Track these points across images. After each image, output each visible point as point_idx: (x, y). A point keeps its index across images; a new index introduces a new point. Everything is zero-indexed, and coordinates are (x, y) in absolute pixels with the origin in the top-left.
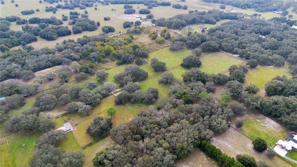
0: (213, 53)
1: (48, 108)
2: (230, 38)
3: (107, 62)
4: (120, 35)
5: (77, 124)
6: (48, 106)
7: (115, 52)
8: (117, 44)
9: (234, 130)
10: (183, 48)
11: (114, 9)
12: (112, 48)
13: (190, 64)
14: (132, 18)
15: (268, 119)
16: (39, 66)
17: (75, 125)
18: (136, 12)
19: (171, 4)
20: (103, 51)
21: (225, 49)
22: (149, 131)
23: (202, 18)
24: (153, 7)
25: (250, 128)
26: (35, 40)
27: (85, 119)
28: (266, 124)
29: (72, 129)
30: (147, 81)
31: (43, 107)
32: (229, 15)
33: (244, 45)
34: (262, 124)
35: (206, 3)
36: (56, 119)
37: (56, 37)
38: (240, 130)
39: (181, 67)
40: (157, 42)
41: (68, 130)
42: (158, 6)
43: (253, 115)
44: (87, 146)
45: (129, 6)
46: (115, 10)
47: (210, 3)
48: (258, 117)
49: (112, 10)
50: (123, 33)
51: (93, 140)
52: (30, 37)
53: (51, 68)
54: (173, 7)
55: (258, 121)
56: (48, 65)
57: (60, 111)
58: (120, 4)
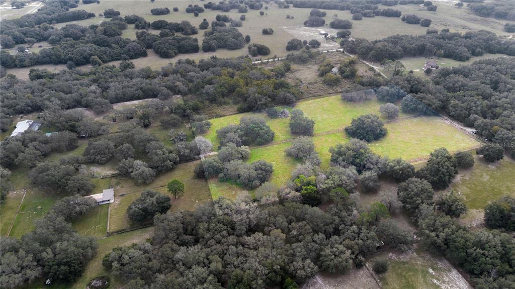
0: (425, 118)
1: (98, 160)
2: (474, 93)
3: (225, 103)
4: (274, 61)
5: (123, 195)
6: (98, 157)
7: (244, 89)
8: (252, 77)
9: (369, 275)
10: (369, 100)
11: (291, 16)
12: (242, 82)
13: (358, 131)
14: (312, 34)
15: (454, 274)
16: (124, 95)
17: (120, 196)
18: (326, 23)
19: (402, 14)
20: (227, 85)
21: (452, 113)
22: (208, 235)
23: (440, 47)
24: (363, 18)
25: (404, 281)
26: (144, 55)
27: (139, 190)
28: (444, 282)
29: (112, 201)
30: (268, 147)
31: (92, 157)
32: (508, 47)
33: (498, 110)
34: (435, 281)
35: (478, 17)
36: (101, 180)
37: (174, 54)
38: (381, 279)
39: (344, 134)
40: (324, 82)
41: (106, 201)
42: (374, 16)
43: (428, 257)
44: (116, 232)
45: (319, 12)
46: (293, 18)
47: (487, 19)
48: (436, 264)
49: (288, 17)
50: (280, 59)
51: (129, 226)
52: (137, 49)
53: (141, 101)
54: (403, 20)
55: (431, 271)
56: (136, 95)
57: (110, 170)
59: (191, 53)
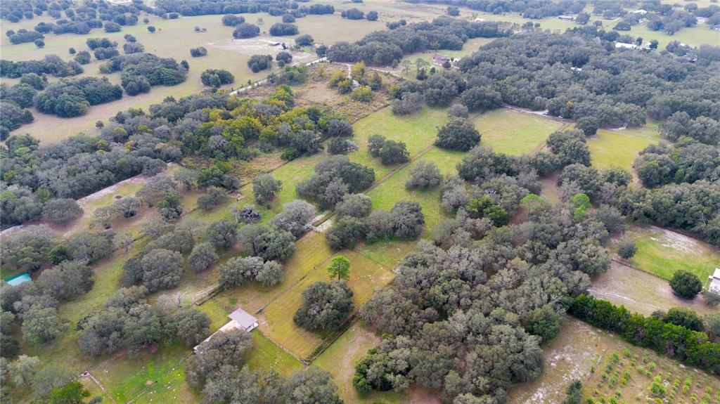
0: (491, 113)
1: (168, 282)
2: (517, 76)
4: (253, 89)
5: (260, 311)
6: (167, 279)
7: (265, 130)
8: (265, 111)
9: (617, 264)
10: (421, 108)
11: (201, 28)
12: (256, 122)
13: (460, 141)
14: (260, 47)
15: (670, 235)
16: (83, 186)
17: (257, 313)
18: (261, 32)
19: (335, 8)
20: (238, 130)
21: (515, 102)
22: (454, 297)
23: (431, 38)
24: (297, 19)
25: (646, 256)
26: (28, 119)
27: (275, 295)
28: (671, 243)
29: (256, 325)
31: (155, 282)
32: (482, 29)
33: (551, 88)
34: (665, 245)
35: (411, 5)
36: (200, 308)
38: (629, 263)
39: (436, 150)
40: (356, 98)
41: (248, 327)
42: (305, 16)
43: (639, 229)
44: (315, 355)
45: (236, 18)
46: (205, 30)
47: (419, 5)
48: (650, 232)
49: (197, 30)
50: (259, 83)
51: (320, 340)
52: (14, 112)
53: (113, 187)
54: (344, 16)
55: (654, 239)
56: (106, 179)
57: (198, 288)
58: (205, 14)
59: (110, 101)
